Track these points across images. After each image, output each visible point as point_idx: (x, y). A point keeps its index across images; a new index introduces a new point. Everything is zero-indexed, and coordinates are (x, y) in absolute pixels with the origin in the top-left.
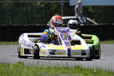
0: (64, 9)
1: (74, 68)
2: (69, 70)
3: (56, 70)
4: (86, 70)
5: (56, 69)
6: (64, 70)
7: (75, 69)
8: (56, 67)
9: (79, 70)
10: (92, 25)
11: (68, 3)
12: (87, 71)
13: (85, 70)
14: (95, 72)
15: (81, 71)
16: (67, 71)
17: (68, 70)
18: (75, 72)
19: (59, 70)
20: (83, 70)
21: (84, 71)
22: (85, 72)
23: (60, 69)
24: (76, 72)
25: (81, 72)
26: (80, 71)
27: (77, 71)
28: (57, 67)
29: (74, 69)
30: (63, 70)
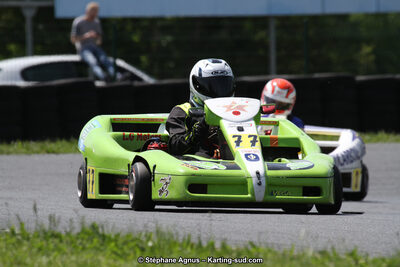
0: (35, 30)
1: (79, 234)
2: (61, 241)
3: (13, 244)
4: (120, 242)
5: (14, 240)
6: (44, 243)
7: (83, 239)
8: (13, 233)
9: (95, 240)
10: (136, 83)
11: (51, 10)
12: (125, 243)
13: (116, 240)
14: (152, 249)
15: (102, 245)
16: (52, 246)
17: (57, 241)
18: (81, 247)
19: (25, 242)
20: (110, 240)
21: (113, 244)
22: (115, 249)
23: (28, 239)
24: (84, 248)
25: (102, 248)
26: (98, 245)
27: (88, 245)
28: (17, 231)
29: (77, 238)
30: (39, 243)
